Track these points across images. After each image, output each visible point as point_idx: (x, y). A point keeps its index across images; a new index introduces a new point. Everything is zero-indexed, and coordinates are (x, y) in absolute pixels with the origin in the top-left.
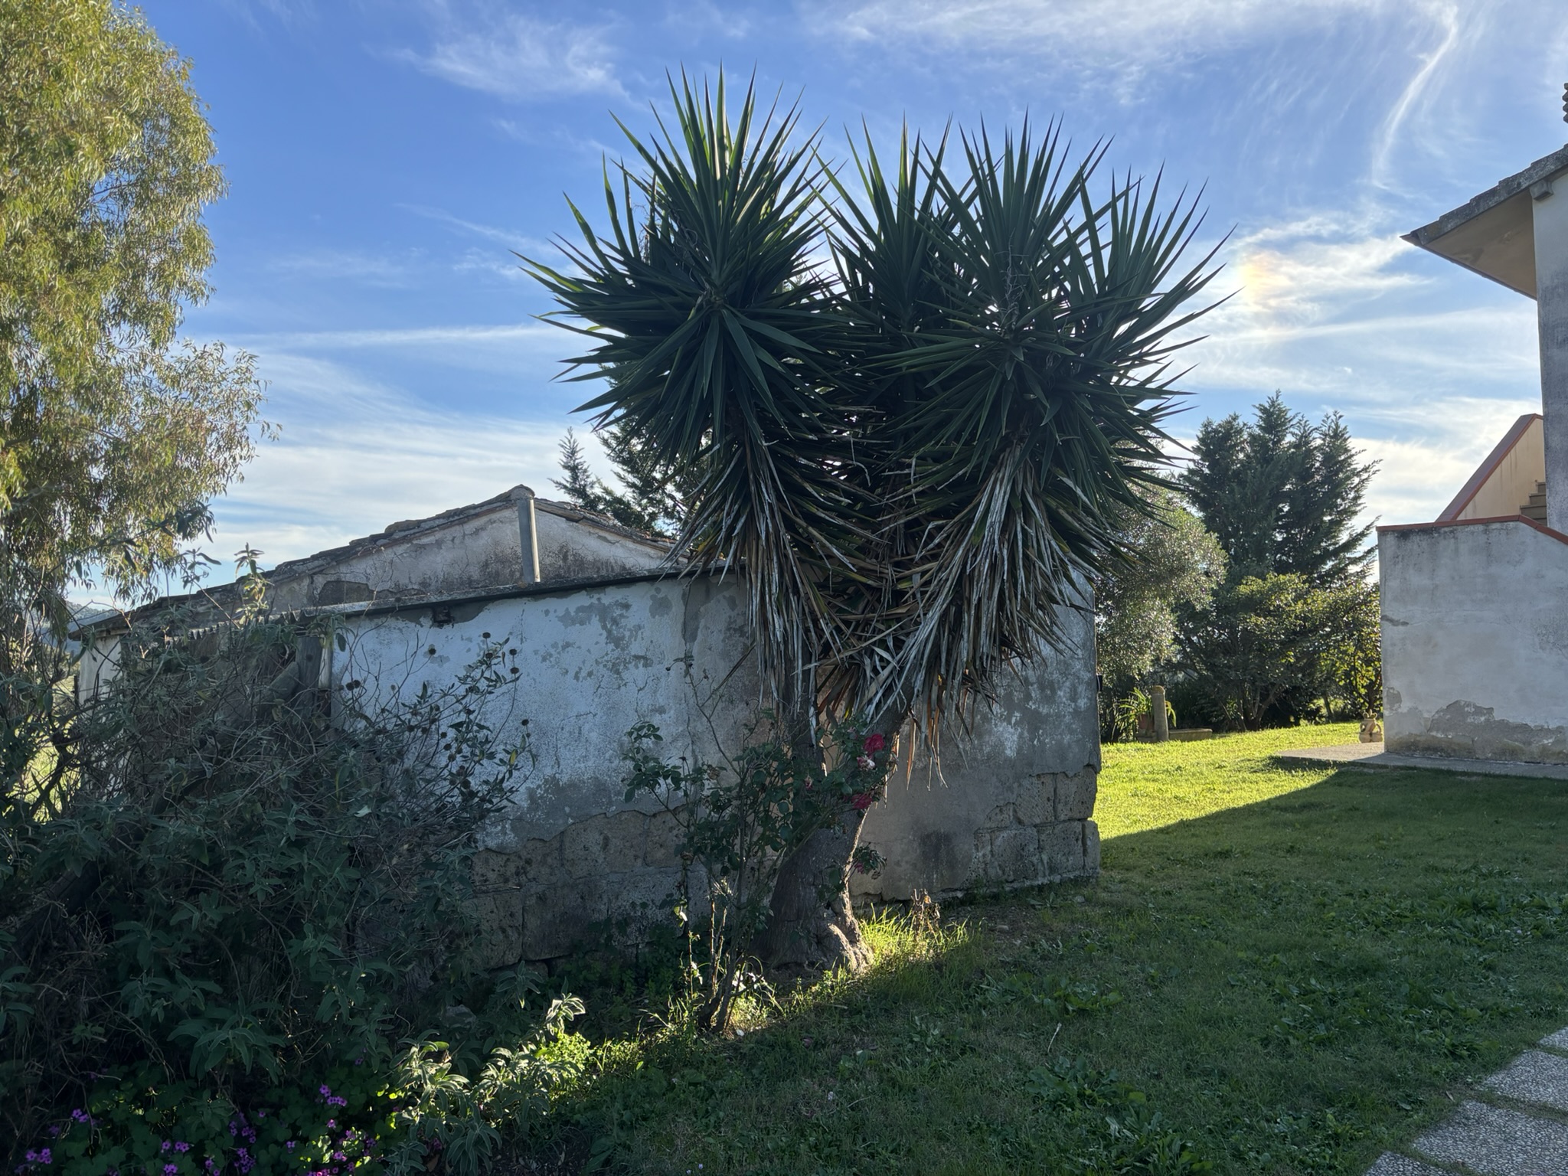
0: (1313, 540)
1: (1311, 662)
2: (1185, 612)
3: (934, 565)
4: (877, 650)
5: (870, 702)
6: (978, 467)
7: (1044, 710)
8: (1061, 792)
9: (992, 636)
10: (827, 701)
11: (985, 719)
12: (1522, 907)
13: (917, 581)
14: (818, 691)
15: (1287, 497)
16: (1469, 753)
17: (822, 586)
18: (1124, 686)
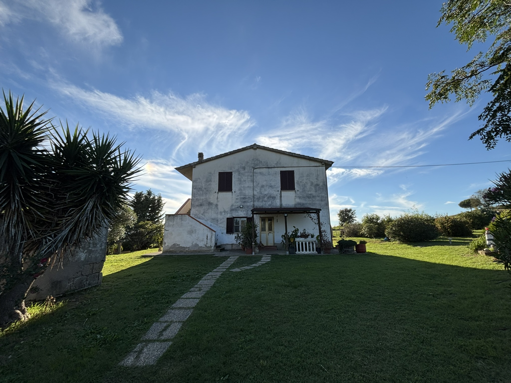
0: (154, 215)
1: (151, 237)
2: (127, 228)
3: (70, 218)
4: (48, 237)
5: (43, 250)
6: (86, 198)
7: (93, 249)
8: (95, 267)
9: (83, 233)
10: (27, 251)
11: (77, 252)
12: (180, 276)
13: (64, 221)
14: (24, 248)
15: (150, 207)
16: (176, 252)
17: (32, 221)
18: (112, 243)
